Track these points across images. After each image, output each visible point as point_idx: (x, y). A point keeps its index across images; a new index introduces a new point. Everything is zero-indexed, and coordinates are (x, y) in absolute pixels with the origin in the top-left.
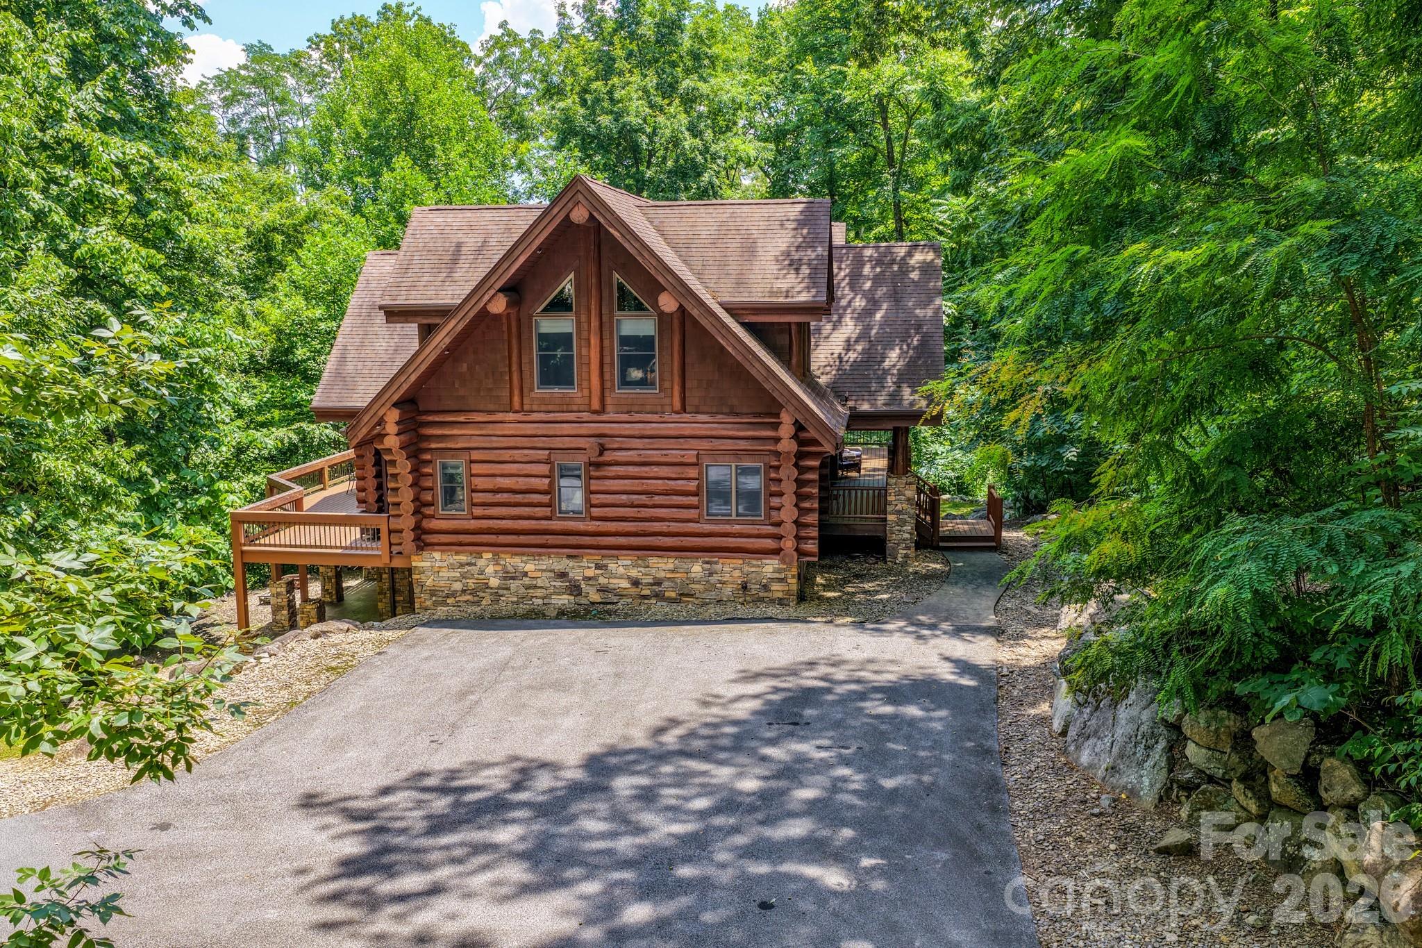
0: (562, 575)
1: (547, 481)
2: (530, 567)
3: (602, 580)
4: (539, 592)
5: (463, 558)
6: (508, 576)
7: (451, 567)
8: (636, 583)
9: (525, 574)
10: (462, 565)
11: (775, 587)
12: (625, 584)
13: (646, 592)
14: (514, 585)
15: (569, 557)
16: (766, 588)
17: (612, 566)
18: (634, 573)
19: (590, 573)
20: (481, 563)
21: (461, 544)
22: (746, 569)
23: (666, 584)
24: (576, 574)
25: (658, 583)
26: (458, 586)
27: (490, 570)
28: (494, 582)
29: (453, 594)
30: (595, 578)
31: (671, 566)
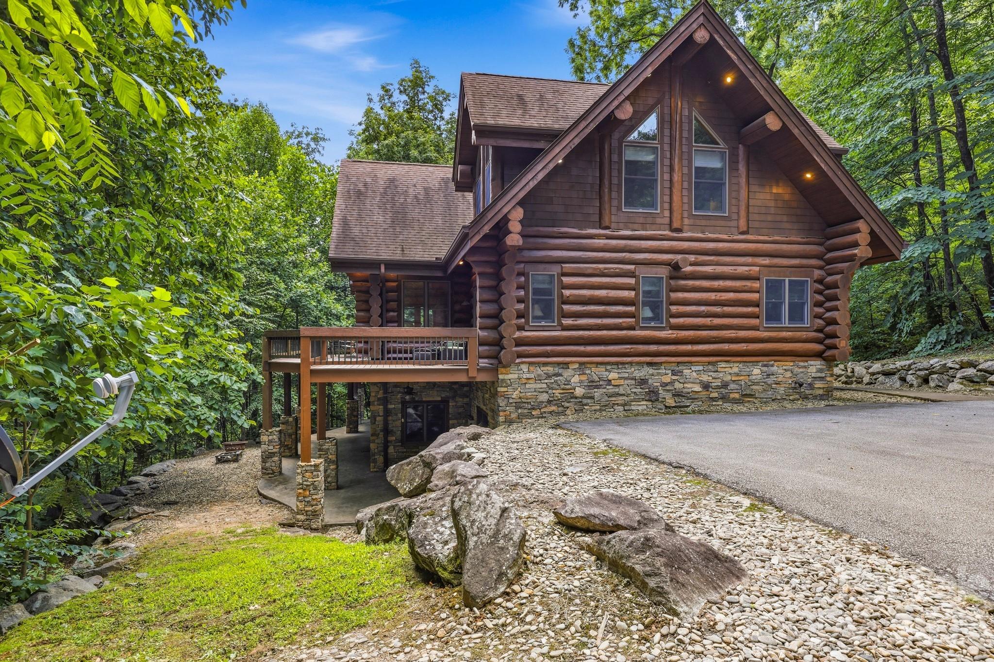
0: (643, 382)
1: (633, 293)
2: (613, 375)
3: (678, 386)
4: (621, 399)
5: (550, 369)
6: (593, 385)
7: (538, 379)
8: (706, 386)
9: (609, 382)
10: (549, 376)
11: (818, 384)
12: (697, 388)
13: (715, 395)
14: (597, 393)
15: (650, 364)
16: (811, 386)
17: (686, 372)
18: (705, 378)
19: (667, 379)
20: (567, 373)
21: (547, 354)
22: (796, 370)
23: (732, 386)
24: (654, 382)
25: (725, 385)
26: (544, 397)
27: (575, 379)
28: (579, 392)
29: (539, 406)
30: (672, 383)
31: (736, 370)
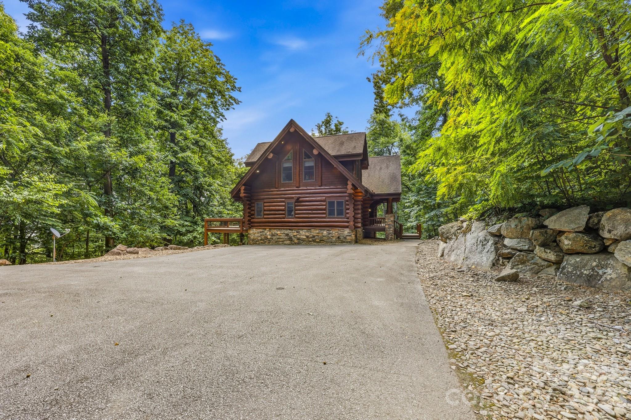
0: (287, 235)
1: (284, 207)
2: (279, 232)
3: (298, 236)
4: (281, 240)
5: (261, 230)
6: (273, 235)
7: (258, 233)
8: (307, 237)
9: (277, 234)
10: (261, 232)
11: (348, 238)
12: (305, 237)
13: (311, 240)
14: (274, 238)
15: (290, 229)
16: (345, 238)
17: (301, 232)
18: (307, 234)
19: (295, 234)
20: (266, 232)
21: (260, 226)
22: (339, 232)
23: (316, 237)
24: (291, 235)
25: (314, 237)
26: (260, 238)
27: (268, 233)
28: (269, 237)
29: (258, 241)
30: (296, 235)
31: (317, 232)
